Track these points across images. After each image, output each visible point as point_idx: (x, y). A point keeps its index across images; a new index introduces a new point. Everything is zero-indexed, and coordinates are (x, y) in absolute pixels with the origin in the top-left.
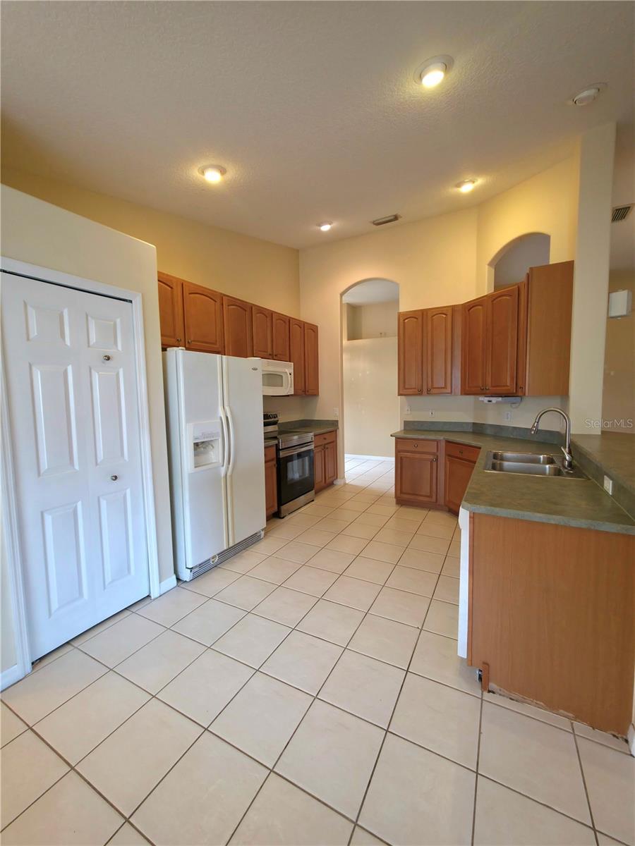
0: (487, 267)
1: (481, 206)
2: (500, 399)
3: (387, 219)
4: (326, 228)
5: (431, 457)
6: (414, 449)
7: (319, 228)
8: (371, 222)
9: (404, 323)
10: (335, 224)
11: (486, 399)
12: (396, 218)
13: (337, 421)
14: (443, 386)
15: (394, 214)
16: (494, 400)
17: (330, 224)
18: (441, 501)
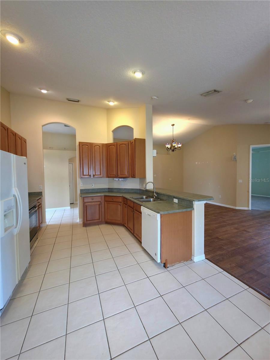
0: (111, 132)
1: (109, 110)
2: (123, 179)
3: (75, 100)
4: (44, 91)
5: (99, 203)
6: (91, 200)
7: (40, 90)
8: (66, 98)
9: (82, 147)
10: (50, 92)
11: (117, 179)
12: (78, 101)
13: (42, 192)
14: (100, 174)
15: (78, 99)
16: (120, 179)
17: (47, 91)
18: (103, 220)
